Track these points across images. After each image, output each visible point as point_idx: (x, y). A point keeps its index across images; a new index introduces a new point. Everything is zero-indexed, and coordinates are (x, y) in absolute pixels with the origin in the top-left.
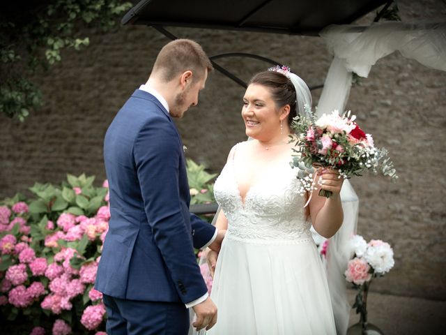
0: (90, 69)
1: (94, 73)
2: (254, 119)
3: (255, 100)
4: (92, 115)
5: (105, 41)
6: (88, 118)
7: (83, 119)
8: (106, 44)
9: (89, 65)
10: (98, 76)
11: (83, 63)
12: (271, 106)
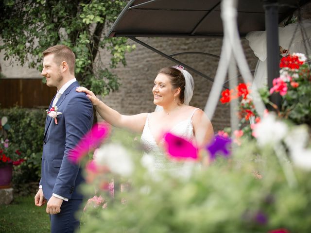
0: (202, 63)
1: (204, 66)
2: (159, 94)
3: (160, 83)
4: (204, 92)
5: (210, 45)
6: (202, 94)
7: (199, 95)
8: (211, 47)
9: (202, 61)
10: (206, 67)
11: (199, 60)
12: (170, 87)
